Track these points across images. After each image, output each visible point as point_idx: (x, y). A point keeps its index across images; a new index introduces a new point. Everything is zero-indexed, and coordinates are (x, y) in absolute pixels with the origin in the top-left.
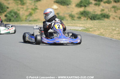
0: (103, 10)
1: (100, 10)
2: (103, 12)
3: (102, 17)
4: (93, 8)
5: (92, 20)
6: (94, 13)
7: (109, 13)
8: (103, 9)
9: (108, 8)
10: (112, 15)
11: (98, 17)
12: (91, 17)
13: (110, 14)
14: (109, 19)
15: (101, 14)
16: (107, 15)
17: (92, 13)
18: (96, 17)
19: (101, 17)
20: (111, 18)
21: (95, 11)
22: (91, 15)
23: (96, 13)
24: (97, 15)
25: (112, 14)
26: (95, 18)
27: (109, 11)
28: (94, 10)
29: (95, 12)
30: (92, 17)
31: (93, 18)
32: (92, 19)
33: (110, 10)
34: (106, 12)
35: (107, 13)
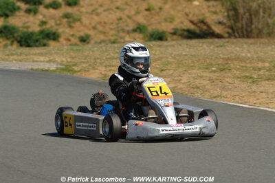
0: (43, 23)
1: (38, 22)
2: (44, 27)
3: (43, 38)
4: (24, 19)
5: (21, 45)
6: (25, 30)
7: (57, 29)
8: (44, 20)
9: (55, 19)
10: (63, 32)
11: (34, 38)
12: (19, 39)
13: (60, 30)
14: (58, 41)
15: (42, 32)
16: (54, 34)
17: (21, 29)
18: (30, 38)
19: (41, 37)
20: (61, 39)
21: (28, 24)
22: (19, 34)
23: (30, 30)
24: (32, 33)
25: (63, 30)
26: (29, 41)
27: (57, 25)
28: (24, 24)
29: (28, 27)
30: (21, 38)
31: (23, 40)
32: (23, 43)
33: (58, 22)
34: (51, 26)
35: (54, 30)
